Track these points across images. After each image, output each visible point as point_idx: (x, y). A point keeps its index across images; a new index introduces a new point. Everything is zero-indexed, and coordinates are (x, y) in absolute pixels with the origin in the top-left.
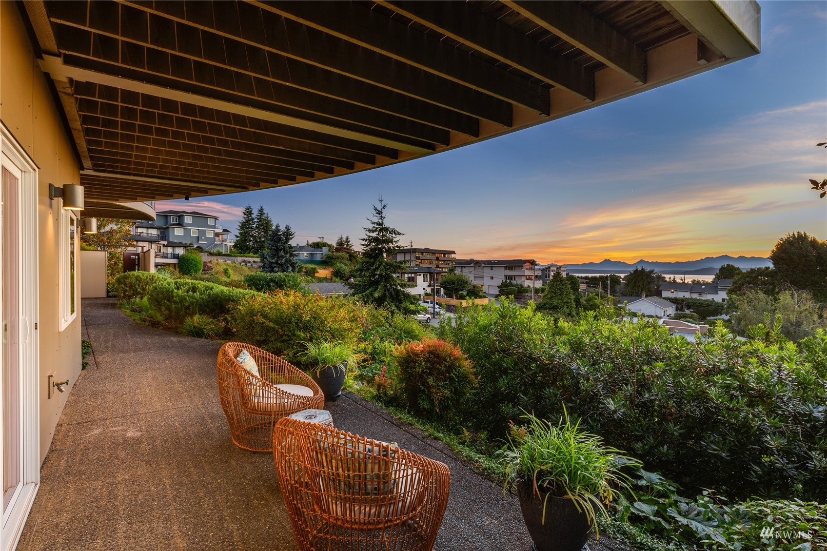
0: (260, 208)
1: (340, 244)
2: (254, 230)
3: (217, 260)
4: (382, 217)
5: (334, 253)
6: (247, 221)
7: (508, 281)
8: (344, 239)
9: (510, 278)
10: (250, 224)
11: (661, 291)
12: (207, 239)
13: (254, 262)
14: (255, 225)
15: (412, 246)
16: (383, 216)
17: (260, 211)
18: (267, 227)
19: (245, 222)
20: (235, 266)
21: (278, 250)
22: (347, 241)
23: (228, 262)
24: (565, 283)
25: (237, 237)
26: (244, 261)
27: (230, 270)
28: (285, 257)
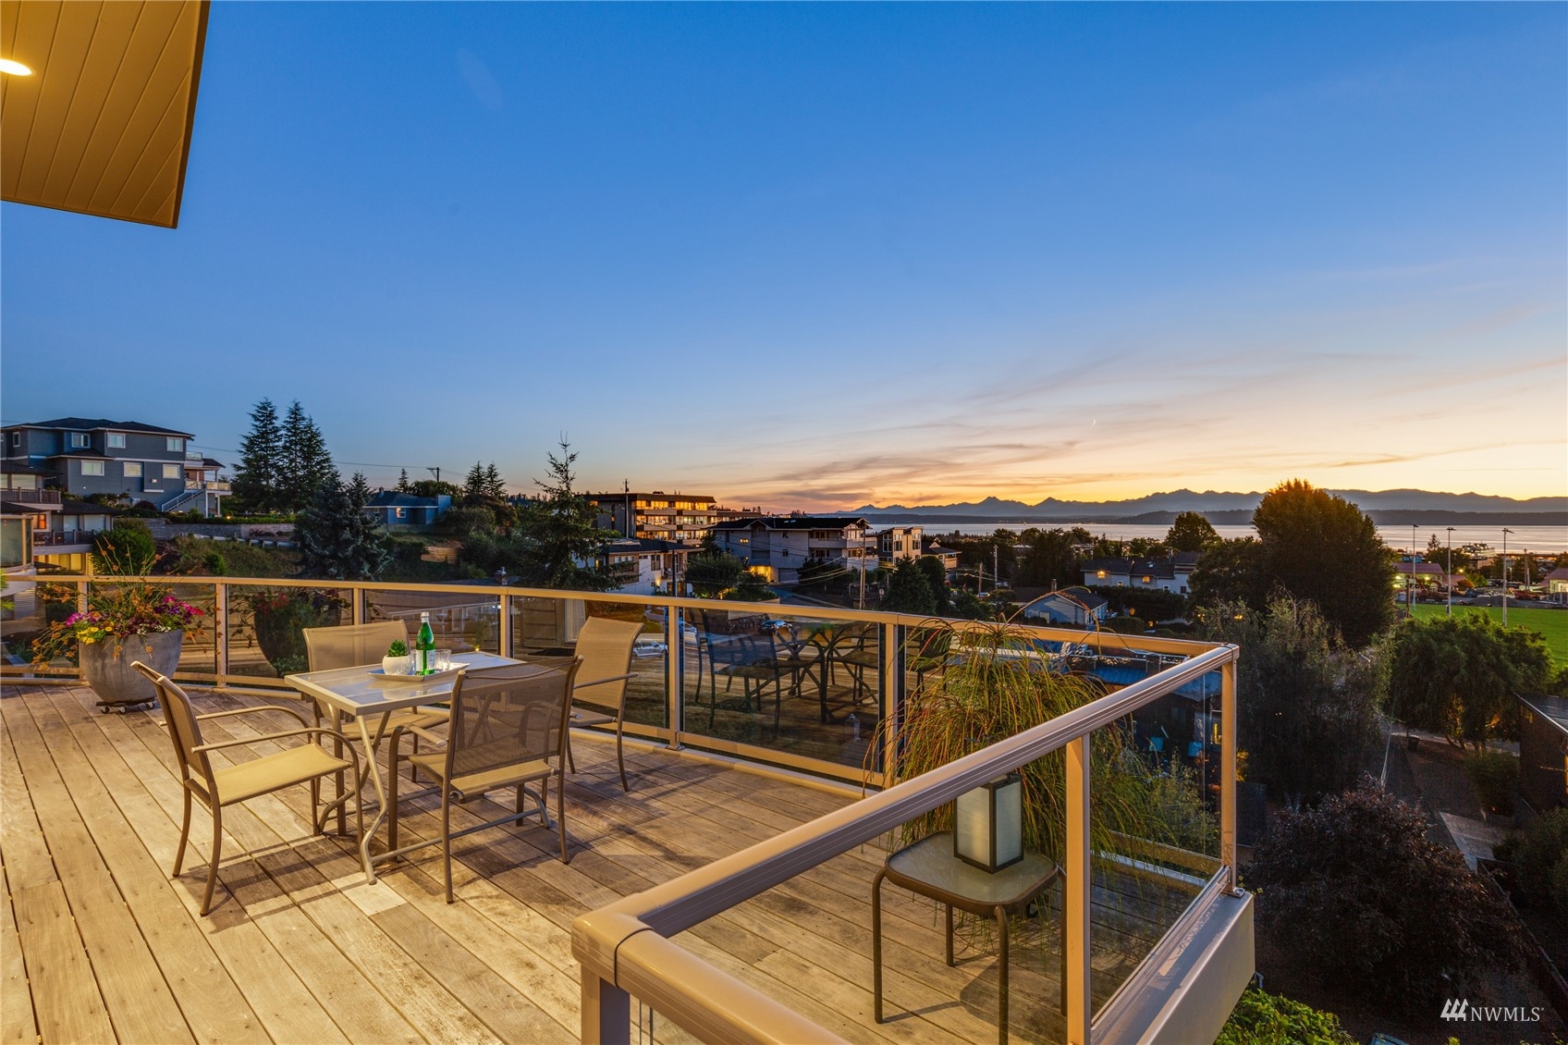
0: (292, 406)
1: (476, 480)
2: (277, 454)
3: (190, 535)
4: (567, 477)
5: (464, 509)
6: (263, 435)
7: (816, 559)
8: (485, 470)
9: (820, 552)
10: (268, 441)
11: (1083, 573)
12: (164, 482)
13: (280, 533)
14: (281, 444)
15: (627, 490)
16: (570, 475)
17: (293, 413)
18: (309, 446)
19: (258, 437)
20: (234, 548)
21: (337, 527)
22: (492, 474)
23: (216, 538)
24: (920, 578)
25: (239, 468)
26: (256, 534)
27: (222, 559)
28: (353, 542)
